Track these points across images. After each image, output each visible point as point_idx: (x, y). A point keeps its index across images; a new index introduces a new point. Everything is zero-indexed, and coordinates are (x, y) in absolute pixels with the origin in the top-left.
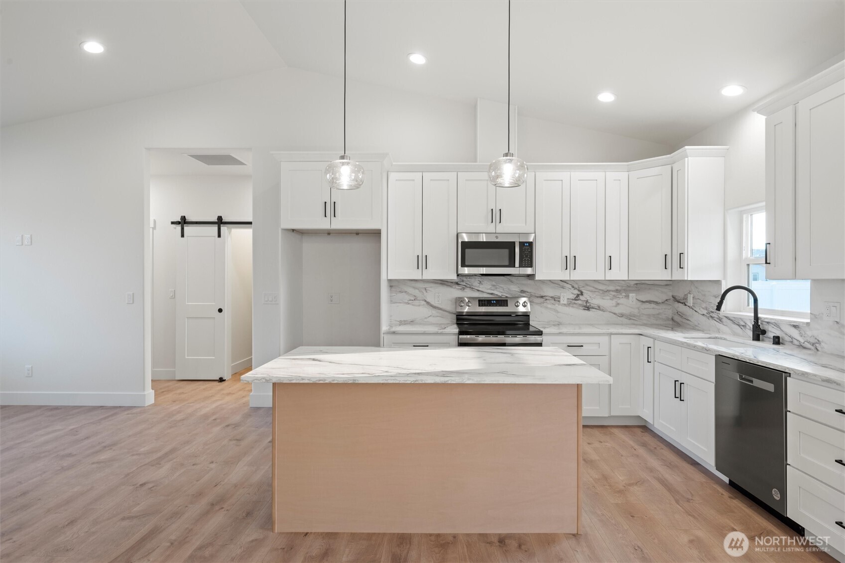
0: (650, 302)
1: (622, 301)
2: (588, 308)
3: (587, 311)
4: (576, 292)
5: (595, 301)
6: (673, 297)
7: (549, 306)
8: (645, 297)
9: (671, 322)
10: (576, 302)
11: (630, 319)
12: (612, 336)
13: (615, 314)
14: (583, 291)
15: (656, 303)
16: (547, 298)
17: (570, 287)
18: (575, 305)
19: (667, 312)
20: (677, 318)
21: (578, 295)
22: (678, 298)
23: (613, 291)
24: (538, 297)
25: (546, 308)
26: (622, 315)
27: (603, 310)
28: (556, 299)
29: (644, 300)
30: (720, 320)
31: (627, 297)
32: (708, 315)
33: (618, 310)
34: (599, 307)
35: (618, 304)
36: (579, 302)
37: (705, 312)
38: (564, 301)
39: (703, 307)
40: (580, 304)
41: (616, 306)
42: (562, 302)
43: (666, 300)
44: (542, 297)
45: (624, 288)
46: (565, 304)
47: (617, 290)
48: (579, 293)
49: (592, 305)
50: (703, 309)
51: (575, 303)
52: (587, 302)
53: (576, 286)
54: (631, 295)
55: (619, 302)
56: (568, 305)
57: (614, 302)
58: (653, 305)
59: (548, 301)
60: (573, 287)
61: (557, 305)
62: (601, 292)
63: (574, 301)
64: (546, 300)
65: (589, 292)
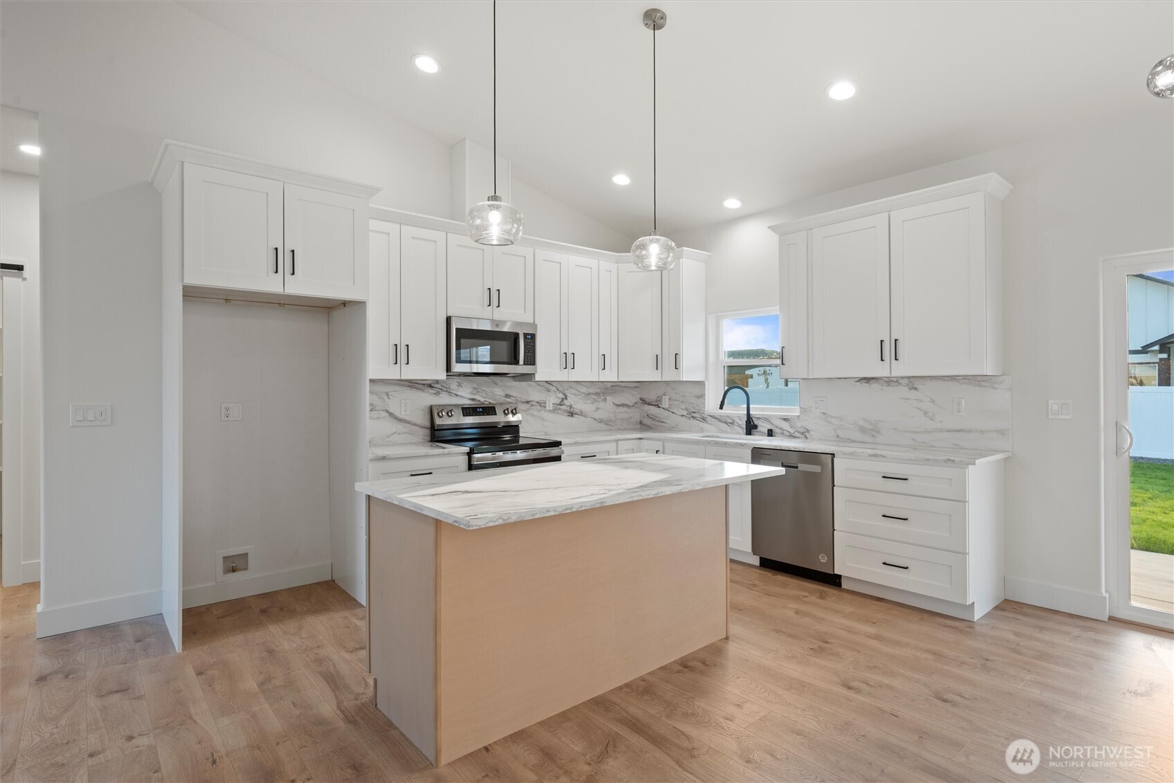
0: (623, 405)
1: (601, 405)
2: (571, 414)
3: (571, 418)
4: (561, 396)
5: (578, 404)
6: (641, 399)
7: (536, 413)
8: (619, 400)
9: (639, 426)
10: (561, 407)
11: (608, 425)
12: (619, 442)
13: (595, 419)
14: (568, 394)
15: (628, 406)
16: (533, 403)
17: (555, 390)
18: (560, 411)
19: (636, 415)
20: (647, 421)
21: (563, 399)
22: (647, 400)
23: (593, 394)
24: (523, 403)
25: (533, 415)
26: (601, 421)
27: (585, 416)
28: (542, 405)
29: (618, 404)
30: (704, 420)
31: (605, 400)
32: (688, 416)
33: (598, 415)
34: (582, 413)
35: (598, 408)
36: (564, 407)
37: (685, 413)
38: (550, 406)
39: (682, 408)
40: (565, 410)
41: (596, 411)
42: (547, 408)
43: (636, 403)
44: (528, 402)
45: (602, 390)
46: (550, 411)
47: (597, 393)
48: (564, 397)
49: (575, 410)
50: (683, 409)
51: (560, 409)
52: (571, 407)
53: (561, 389)
54: (608, 398)
55: (598, 406)
56: (554, 411)
57: (593, 407)
58: (625, 409)
59: (533, 407)
60: (558, 390)
61: (543, 412)
62: (583, 395)
63: (559, 407)
64: (532, 405)
65: (572, 396)
